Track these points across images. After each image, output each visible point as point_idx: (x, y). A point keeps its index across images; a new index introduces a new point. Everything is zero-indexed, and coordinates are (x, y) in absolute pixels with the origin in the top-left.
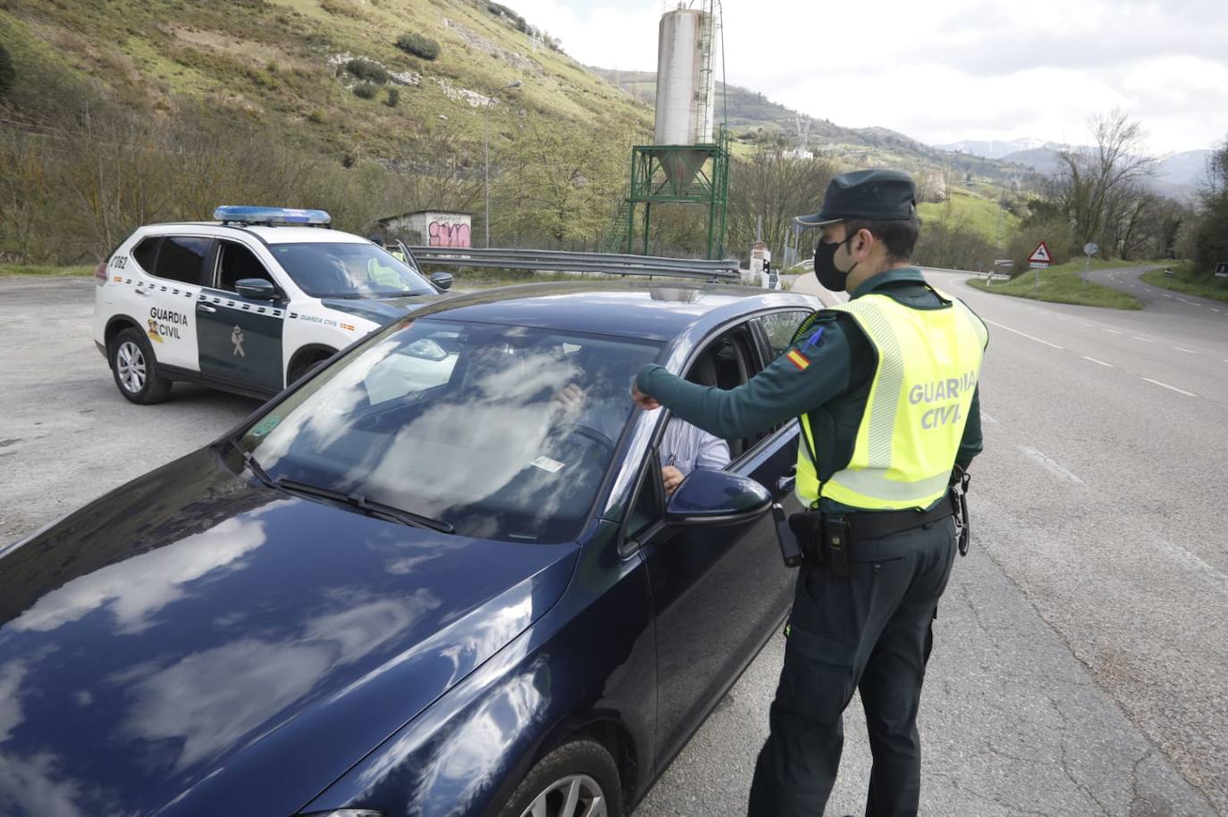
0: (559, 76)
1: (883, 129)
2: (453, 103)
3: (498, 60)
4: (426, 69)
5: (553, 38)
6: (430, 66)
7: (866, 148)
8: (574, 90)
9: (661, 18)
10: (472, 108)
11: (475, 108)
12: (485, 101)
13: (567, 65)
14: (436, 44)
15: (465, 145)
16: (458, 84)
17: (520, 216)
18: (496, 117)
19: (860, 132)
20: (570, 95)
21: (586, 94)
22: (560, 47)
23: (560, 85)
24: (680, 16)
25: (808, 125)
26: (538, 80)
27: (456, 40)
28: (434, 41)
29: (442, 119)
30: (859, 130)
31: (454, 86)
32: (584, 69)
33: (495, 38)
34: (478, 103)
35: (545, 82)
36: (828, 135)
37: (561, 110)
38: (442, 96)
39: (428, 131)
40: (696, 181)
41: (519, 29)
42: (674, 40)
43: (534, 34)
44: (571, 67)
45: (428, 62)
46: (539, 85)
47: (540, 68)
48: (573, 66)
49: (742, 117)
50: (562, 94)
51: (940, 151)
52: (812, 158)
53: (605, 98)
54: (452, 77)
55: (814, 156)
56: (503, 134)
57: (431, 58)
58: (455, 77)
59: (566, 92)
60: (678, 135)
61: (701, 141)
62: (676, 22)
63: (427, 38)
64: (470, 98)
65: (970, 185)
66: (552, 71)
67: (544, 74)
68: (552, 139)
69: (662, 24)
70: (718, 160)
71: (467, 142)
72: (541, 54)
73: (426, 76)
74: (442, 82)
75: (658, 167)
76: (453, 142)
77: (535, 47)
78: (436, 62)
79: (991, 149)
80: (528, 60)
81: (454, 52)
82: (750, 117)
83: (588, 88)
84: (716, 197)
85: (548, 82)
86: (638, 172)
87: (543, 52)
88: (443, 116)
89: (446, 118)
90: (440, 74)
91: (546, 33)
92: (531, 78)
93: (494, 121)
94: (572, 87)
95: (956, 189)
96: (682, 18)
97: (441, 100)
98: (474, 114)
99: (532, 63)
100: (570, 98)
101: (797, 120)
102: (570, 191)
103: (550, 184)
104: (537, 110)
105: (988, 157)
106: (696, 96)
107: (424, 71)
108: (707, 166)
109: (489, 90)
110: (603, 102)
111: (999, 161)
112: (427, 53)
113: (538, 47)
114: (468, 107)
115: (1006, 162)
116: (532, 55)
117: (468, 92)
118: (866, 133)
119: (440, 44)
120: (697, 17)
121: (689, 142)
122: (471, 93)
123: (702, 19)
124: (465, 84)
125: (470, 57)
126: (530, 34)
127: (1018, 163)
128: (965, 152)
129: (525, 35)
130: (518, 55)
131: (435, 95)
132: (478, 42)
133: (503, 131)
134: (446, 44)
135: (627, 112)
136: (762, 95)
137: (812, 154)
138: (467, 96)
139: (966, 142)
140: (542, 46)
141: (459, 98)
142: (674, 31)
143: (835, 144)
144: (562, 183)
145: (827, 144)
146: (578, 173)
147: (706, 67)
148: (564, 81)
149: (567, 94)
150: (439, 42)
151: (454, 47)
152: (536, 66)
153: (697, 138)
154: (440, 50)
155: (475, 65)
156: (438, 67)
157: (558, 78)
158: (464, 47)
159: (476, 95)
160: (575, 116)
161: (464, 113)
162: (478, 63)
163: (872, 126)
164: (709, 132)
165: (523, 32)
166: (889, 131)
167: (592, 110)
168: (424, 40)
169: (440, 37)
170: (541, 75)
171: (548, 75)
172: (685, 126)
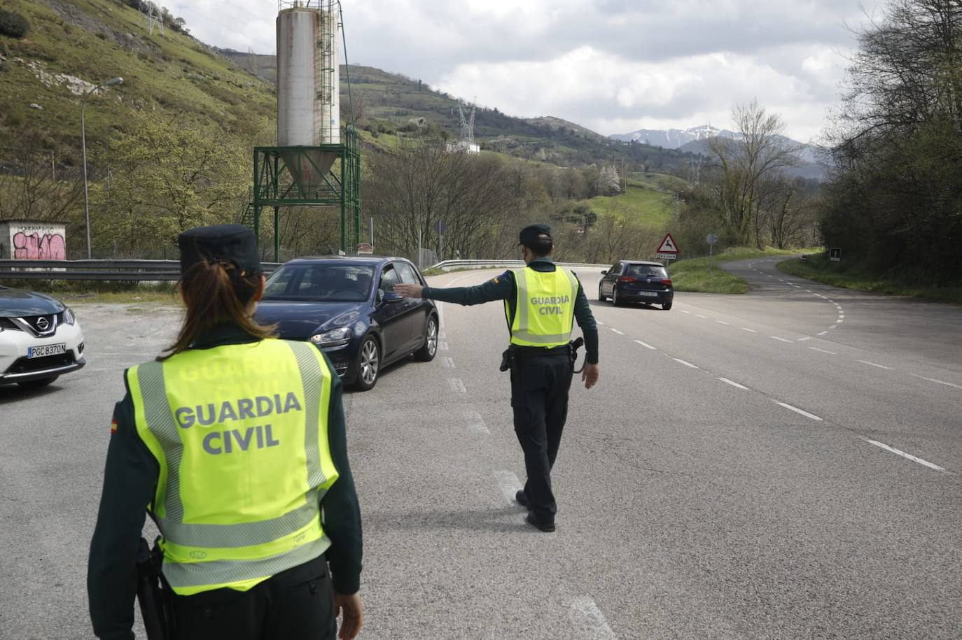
0: (183, 61)
1: (556, 119)
2: (48, 90)
3: (106, 41)
4: (11, 48)
5: (175, 17)
6: (16, 44)
7: (539, 139)
8: (202, 77)
9: (277, 15)
10: (74, 97)
11: (79, 97)
12: (90, 87)
13: (193, 49)
14: (23, 18)
15: (66, 139)
16: (55, 67)
17: (133, 225)
18: (106, 107)
19: (532, 122)
20: (198, 83)
21: (217, 82)
22: (184, 28)
23: (185, 71)
24: (297, 14)
25: (473, 116)
26: (158, 66)
27: (50, 16)
28: (19, 15)
29: (35, 108)
30: (529, 119)
31: (49, 70)
32: (214, 53)
33: (100, 15)
34: (81, 91)
35: (166, 67)
36: (498, 126)
37: (187, 100)
38: (32, 81)
39: (16, 122)
40: (324, 183)
41: (131, 6)
42: (292, 38)
43: (151, 12)
44: (198, 51)
45: (14, 41)
46: (159, 71)
47: (160, 51)
48: (202, 49)
49: (402, 107)
50: (188, 82)
51: (616, 142)
52: (479, 150)
53: (241, 86)
54: (46, 59)
55: (481, 149)
56: (116, 127)
57: (18, 35)
58: (51, 60)
59: (193, 80)
60: (302, 135)
61: (327, 141)
62: (294, 20)
63: (11, 11)
64: (71, 84)
65: (649, 177)
66: (175, 55)
67: (164, 59)
68: (167, 139)
69: (279, 21)
70: (346, 161)
71: (69, 136)
72: (161, 36)
73: (12, 57)
74: (33, 65)
75: (283, 169)
76: (49, 136)
77: (153, 27)
78: (25, 41)
79: (668, 138)
80: (143, 42)
81: (47, 29)
82: (412, 107)
83: (219, 76)
84: (346, 199)
85: (170, 67)
86: (262, 173)
87: (163, 33)
88: (36, 106)
89: (40, 107)
90: (29, 55)
91: (166, 11)
92: (148, 63)
93: (103, 112)
94: (200, 74)
95: (631, 181)
96: (299, 17)
97: (33, 86)
98: (77, 103)
99: (149, 45)
100: (198, 86)
101: (461, 110)
102: (190, 196)
103: (166, 188)
104: (157, 99)
105: (665, 146)
106: (320, 96)
107: (8, 51)
108: (336, 167)
109: (97, 75)
110: (238, 91)
111: (676, 151)
112: (10, 29)
113: (156, 27)
114: (68, 95)
115: (684, 151)
116: (148, 36)
117: (69, 77)
118: (538, 123)
119: (29, 19)
120: (315, 15)
121: (314, 141)
122: (71, 79)
123: (319, 19)
124: (64, 68)
125: (69, 36)
126: (145, 11)
127: (695, 152)
128: (642, 142)
129: (140, 13)
130: (132, 36)
131: (25, 80)
132: (80, 19)
133: (115, 124)
134: (36, 20)
135: (266, 102)
136: (422, 83)
137: (479, 147)
138: (67, 82)
139: (643, 132)
140: (161, 26)
141: (57, 84)
142: (292, 29)
143: (506, 136)
144: (180, 188)
145: (497, 135)
146: (198, 175)
147: (327, 65)
148: (189, 66)
149: (193, 82)
150: (27, 17)
151: (47, 24)
152: (153, 50)
153: (322, 138)
154: (29, 28)
155: (77, 46)
156: (26, 46)
157: (181, 63)
158: (61, 25)
159: (78, 81)
160: (204, 106)
161: (63, 101)
162: (80, 44)
163: (544, 116)
164: (336, 132)
165: (137, 9)
166: (562, 121)
167: (224, 100)
168: (7, 14)
169: (29, 11)
170: (162, 60)
171: (170, 60)
172: (310, 125)
